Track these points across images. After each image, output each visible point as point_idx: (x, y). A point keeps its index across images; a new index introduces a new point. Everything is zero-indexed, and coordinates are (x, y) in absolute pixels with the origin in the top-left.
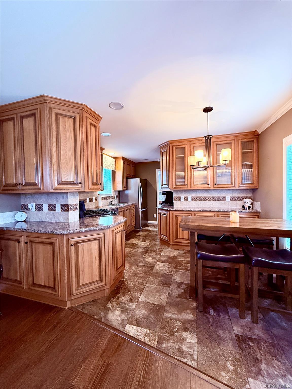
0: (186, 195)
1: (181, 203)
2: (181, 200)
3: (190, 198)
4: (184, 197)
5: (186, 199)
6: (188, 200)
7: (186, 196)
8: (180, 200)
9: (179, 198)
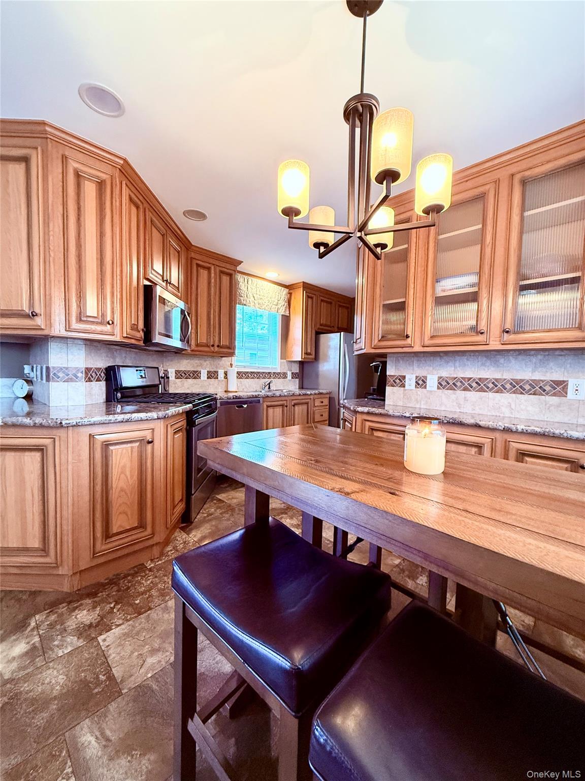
0: (421, 372)
1: (404, 395)
2: (407, 387)
3: (432, 382)
4: (417, 377)
5: (421, 382)
6: (425, 387)
7: (421, 375)
8: (404, 387)
9: (401, 381)
